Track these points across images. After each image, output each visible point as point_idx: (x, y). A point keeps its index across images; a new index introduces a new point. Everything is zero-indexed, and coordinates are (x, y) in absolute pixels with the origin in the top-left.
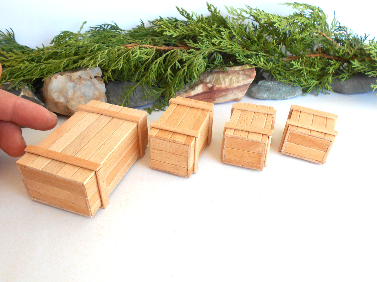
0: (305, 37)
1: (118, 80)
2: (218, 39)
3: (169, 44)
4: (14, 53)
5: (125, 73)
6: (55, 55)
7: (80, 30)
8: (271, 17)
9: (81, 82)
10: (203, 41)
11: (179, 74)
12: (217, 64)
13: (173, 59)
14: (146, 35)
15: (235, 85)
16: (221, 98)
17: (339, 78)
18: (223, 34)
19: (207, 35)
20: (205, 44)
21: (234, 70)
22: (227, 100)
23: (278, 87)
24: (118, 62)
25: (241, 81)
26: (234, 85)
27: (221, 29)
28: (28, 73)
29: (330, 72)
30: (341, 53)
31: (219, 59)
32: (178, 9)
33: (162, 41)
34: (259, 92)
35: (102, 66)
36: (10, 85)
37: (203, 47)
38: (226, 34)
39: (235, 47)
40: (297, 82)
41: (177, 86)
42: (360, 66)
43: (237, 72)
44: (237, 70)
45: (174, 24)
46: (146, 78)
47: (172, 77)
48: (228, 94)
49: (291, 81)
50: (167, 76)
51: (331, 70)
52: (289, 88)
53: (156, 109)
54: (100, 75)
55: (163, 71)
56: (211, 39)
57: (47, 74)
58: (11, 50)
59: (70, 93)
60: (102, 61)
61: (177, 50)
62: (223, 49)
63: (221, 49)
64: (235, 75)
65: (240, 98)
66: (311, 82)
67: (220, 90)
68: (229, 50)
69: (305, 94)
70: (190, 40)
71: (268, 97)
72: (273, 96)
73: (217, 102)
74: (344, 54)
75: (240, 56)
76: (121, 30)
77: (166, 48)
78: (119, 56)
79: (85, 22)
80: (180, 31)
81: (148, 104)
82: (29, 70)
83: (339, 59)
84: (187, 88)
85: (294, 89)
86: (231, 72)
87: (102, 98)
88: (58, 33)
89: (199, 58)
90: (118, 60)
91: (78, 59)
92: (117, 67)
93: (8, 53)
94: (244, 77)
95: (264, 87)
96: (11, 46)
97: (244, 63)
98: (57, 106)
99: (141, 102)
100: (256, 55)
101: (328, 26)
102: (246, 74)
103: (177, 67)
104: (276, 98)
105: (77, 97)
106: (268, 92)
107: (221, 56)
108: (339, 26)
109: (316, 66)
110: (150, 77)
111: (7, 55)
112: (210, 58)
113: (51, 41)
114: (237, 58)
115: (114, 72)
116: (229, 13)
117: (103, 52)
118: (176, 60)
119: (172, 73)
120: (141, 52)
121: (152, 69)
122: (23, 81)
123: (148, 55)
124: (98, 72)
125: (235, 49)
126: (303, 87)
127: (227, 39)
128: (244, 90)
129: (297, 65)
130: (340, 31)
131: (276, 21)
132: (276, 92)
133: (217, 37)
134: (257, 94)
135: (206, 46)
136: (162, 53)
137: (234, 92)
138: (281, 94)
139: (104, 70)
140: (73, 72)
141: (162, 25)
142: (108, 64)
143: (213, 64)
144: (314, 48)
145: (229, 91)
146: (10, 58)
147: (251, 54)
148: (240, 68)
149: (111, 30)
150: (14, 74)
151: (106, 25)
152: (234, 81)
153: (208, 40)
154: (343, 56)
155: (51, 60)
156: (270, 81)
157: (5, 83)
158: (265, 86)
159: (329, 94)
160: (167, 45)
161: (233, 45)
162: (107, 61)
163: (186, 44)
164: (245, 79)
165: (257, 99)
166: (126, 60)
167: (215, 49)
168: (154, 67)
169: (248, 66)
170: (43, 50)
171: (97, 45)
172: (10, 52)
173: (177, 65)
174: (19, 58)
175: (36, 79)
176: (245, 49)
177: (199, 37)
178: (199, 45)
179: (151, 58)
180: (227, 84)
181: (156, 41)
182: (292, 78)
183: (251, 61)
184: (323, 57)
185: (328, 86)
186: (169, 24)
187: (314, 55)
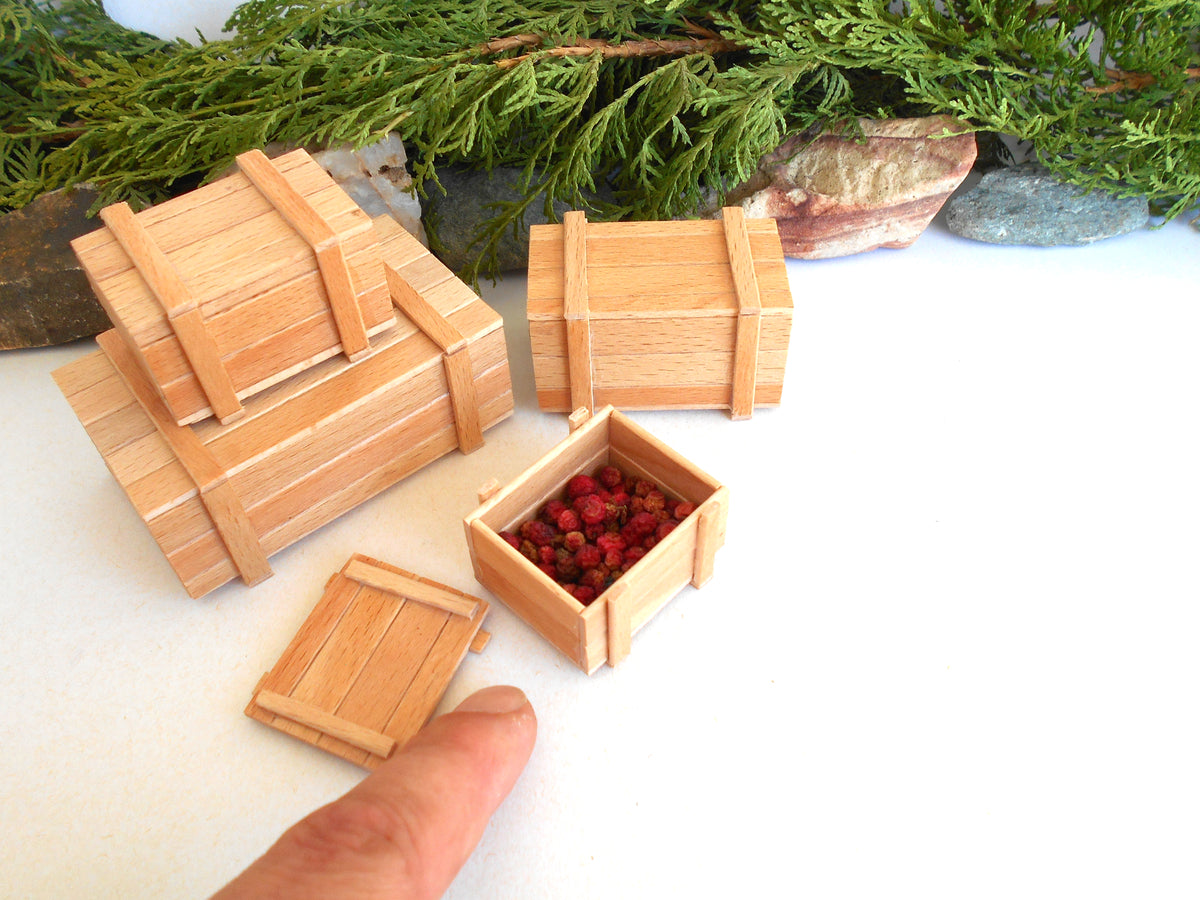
2: (839, 16)
3: (652, 25)
4: (104, 66)
5: (487, 154)
6: (235, 90)
10: (782, 22)
11: (680, 165)
12: (825, 111)
13: (663, 103)
15: (893, 199)
16: (835, 243)
20: (787, 35)
21: (893, 135)
22: (858, 249)
23: (1055, 197)
24: (460, 126)
25: (916, 185)
26: (887, 200)
28: (150, 157)
31: (838, 93)
33: (629, 22)
34: (979, 217)
35: (407, 135)
37: (779, 51)
39: (906, 47)
40: (1134, 182)
43: (904, 142)
44: (905, 136)
46: (561, 178)
47: (654, 172)
48: (861, 230)
49: (1107, 180)
50: (638, 169)
52: (1099, 204)
54: (402, 161)
55: (623, 153)
56: (816, 14)
57: (213, 158)
58: (89, 52)
60: (402, 118)
61: (682, 63)
62: (857, 55)
63: (848, 56)
64: (896, 157)
65: (905, 240)
66: (1186, 182)
67: (834, 215)
68: (876, 62)
69: (1158, 221)
70: (730, 13)
71: (1013, 235)
72: (1033, 232)
73: (819, 254)
75: (921, 80)
77: (642, 48)
78: (468, 97)
82: (155, 140)
84: (713, 198)
85: (1118, 207)
86: (881, 145)
89: (759, 106)
90: (461, 116)
92: (455, 145)
93: (84, 66)
94: (929, 165)
95: (999, 198)
96: (92, 33)
97: (933, 111)
100: (978, 73)
102: (941, 160)
104: (1043, 241)
106: (1014, 216)
107: (844, 82)
110: (575, 178)
111: (81, 73)
112: (803, 90)
113: (227, 24)
114: (907, 90)
118: (670, 112)
119: (657, 157)
120: (544, 79)
121: (583, 148)
122: (136, 185)
123: (573, 87)
124: (389, 148)
125: (900, 58)
127: (874, 16)
128: (927, 215)
129: (1137, 133)
132: (1045, 217)
133: (838, 7)
134: (969, 223)
135: (790, 44)
137: (886, 221)
138: (1062, 227)
139: (411, 150)
142: (426, 127)
143: (814, 112)
145: (867, 220)
146: (91, 85)
147: (965, 74)
148: (918, 128)
150: (106, 151)
152: (891, 180)
153: (800, 16)
156: (1026, 175)
157: (78, 186)
158: (1006, 193)
160: (645, 29)
161: (897, 39)
162: (421, 117)
163: (717, 29)
164: (934, 174)
165: (971, 240)
166: (486, 113)
167: (824, 58)
168: (590, 140)
169: (947, 132)
170: (200, 58)
171: (383, 58)
172: (89, 62)
173: (676, 132)
174: (123, 85)
175: (177, 179)
176: (942, 56)
177: (767, 7)
178: (764, 43)
179: (581, 107)
180: (863, 191)
181: (604, 24)
182: (1113, 171)
183: (960, 106)
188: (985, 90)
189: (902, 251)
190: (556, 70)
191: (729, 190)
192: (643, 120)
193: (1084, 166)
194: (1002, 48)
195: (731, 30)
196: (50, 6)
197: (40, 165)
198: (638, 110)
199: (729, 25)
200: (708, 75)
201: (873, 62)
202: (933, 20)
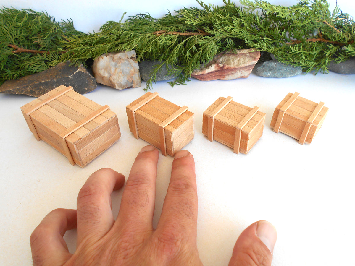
0: (306, 24)
1: (149, 59)
2: (230, 27)
3: (190, 30)
4: (73, 37)
5: (154, 54)
6: (102, 41)
7: (121, 19)
8: (275, 8)
9: (121, 61)
10: (218, 28)
11: (195, 56)
12: (228, 47)
13: (192, 44)
14: (172, 23)
15: (242, 65)
16: (230, 76)
17: (335, 60)
18: (234, 23)
19: (221, 23)
20: (219, 31)
21: (243, 52)
22: (236, 78)
23: (280, 67)
24: (149, 46)
25: (247, 62)
26: (241, 66)
27: (233, 18)
28: (83, 54)
29: (327, 55)
30: (337, 39)
31: (230, 43)
32: (198, 2)
33: (185, 28)
34: (263, 71)
35: (136, 50)
36: (70, 63)
37: (217, 34)
38: (237, 22)
39: (244, 33)
40: (297, 63)
41: (194, 66)
42: (353, 50)
44: (245, 53)
45: (196, 13)
47: (190, 58)
48: (236, 73)
49: (291, 62)
50: (186, 57)
51: (328, 53)
52: (290, 68)
53: (177, 83)
54: (135, 56)
55: (183, 54)
56: (225, 26)
57: (96, 55)
58: (71, 35)
59: (113, 70)
60: (136, 46)
61: (196, 36)
62: (234, 35)
63: (232, 35)
64: (243, 57)
65: (246, 76)
66: (310, 64)
67: (229, 69)
68: (238, 36)
69: (305, 73)
70: (207, 27)
71: (271, 75)
72: (276, 74)
73: (227, 79)
74: (341, 40)
75: (249, 41)
76: (153, 19)
77: (188, 34)
78: (150, 41)
79: (125, 13)
80: (199, 20)
81: (171, 79)
82: (84, 51)
83: (336, 44)
84: (203, 66)
85: (295, 69)
86: (240, 54)
87: (136, 73)
88: (105, 23)
89: (212, 43)
90: (148, 45)
91: (119, 43)
92: (147, 51)
93: (69, 38)
94: (250, 58)
95: (268, 67)
96: (71, 31)
97: (251, 47)
98: (103, 80)
99: (166, 77)
100: (262, 39)
101: (329, 14)
103: (194, 50)
104: (278, 77)
105: (118, 73)
106: (271, 71)
107: (232, 41)
108: (341, 13)
109: (314, 50)
110: (172, 59)
111: (68, 39)
112: (223, 43)
113: (100, 29)
114: (245, 43)
115: (145, 53)
116: (241, 3)
117: (137, 39)
118: (193, 45)
119: (190, 55)
120: (166, 38)
121: (174, 52)
122: (79, 60)
123: (172, 40)
124: (133, 53)
125: (243, 35)
126: (303, 68)
127: (237, 27)
128: (250, 70)
129: (295, 50)
130: (342, 17)
131: (279, 12)
132: (278, 71)
133: (229, 25)
134: (261, 73)
135: (220, 33)
136: (184, 38)
137: (241, 71)
138: (282, 73)
139: (138, 53)
140: (115, 54)
141: (184, 16)
142: (141, 48)
143: (225, 47)
144: (314, 34)
145: (237, 70)
146: (70, 42)
147: (258, 39)
148: (248, 51)
149: (145, 18)
150: (73, 54)
151: (141, 15)
152: (242, 62)
153: (222, 27)
155: (99, 45)
156: (274, 62)
157: (67, 61)
159: (327, 74)
161: (243, 31)
162: (140, 45)
163: (204, 30)
164: (251, 60)
165: (262, 77)
166: (154, 45)
167: (227, 35)
168: (176, 51)
169: (253, 51)
170: (94, 36)
171: (133, 33)
172: (70, 37)
174: (77, 42)
175: (88, 59)
176: (252, 35)
177: (214, 25)
178: (214, 32)
179: (174, 43)
180: (236, 64)
181: (179, 28)
182: (292, 60)
183: (257, 45)
184: (323, 42)
185: (325, 67)
186: (190, 15)
187: (315, 40)
188: (263, 43)
189: (246, 79)
191: (207, 64)
192: (187, 47)
193: (286, 60)
194: (266, 34)
195: (207, 30)
196: (63, 26)
197: (59, 57)
198: (186, 45)
199: (207, 29)
200: (202, 39)
202: (250, 27)
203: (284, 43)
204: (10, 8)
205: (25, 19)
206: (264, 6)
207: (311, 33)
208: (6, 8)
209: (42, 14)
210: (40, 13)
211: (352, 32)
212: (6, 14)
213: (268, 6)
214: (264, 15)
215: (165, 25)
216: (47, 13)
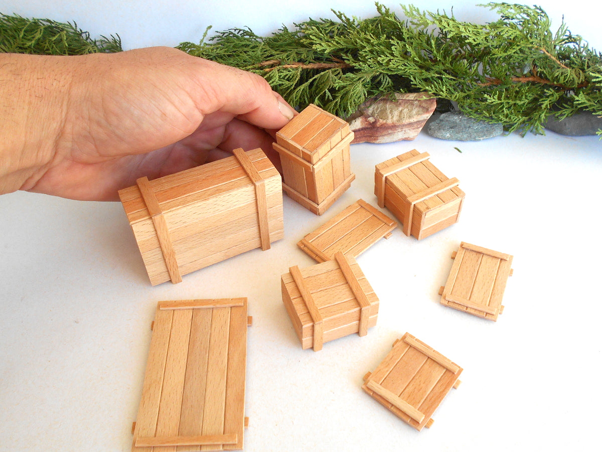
0: (512, 54)
2: (387, 56)
7: (204, 38)
8: (462, 29)
10: (366, 58)
11: (329, 107)
12: (382, 90)
13: (323, 85)
14: (289, 45)
15: (406, 121)
16: (386, 137)
17: (557, 115)
18: (394, 50)
19: (372, 50)
20: (368, 62)
21: (407, 99)
22: (394, 140)
23: (467, 123)
25: (415, 116)
26: (404, 122)
27: (392, 42)
29: (543, 106)
30: (562, 81)
31: (387, 83)
32: (334, 12)
33: (311, 56)
34: (439, 129)
37: (365, 68)
38: (398, 49)
39: (411, 67)
40: (495, 119)
42: (586, 101)
43: (411, 101)
44: (411, 99)
45: (329, 30)
48: (395, 133)
49: (486, 117)
51: (546, 103)
52: (484, 126)
55: (307, 102)
56: (378, 55)
61: (330, 71)
62: (393, 70)
63: (390, 70)
64: (408, 106)
65: (412, 137)
66: (515, 118)
67: (385, 127)
69: (507, 133)
71: (452, 136)
72: (459, 135)
73: (380, 142)
74: (567, 82)
75: (417, 79)
76: (257, 37)
77: (317, 66)
79: (210, 27)
80: (335, 43)
83: (558, 88)
85: (491, 127)
86: (402, 102)
89: (356, 86)
94: (419, 109)
95: (447, 123)
97: (421, 90)
100: (438, 77)
101: (551, 37)
102: (424, 108)
103: (327, 97)
104: (463, 139)
106: (453, 129)
107: (389, 79)
108: (568, 35)
109: (524, 97)
112: (374, 81)
114: (411, 83)
116: (406, 15)
118: (325, 88)
119: (320, 104)
120: (281, 76)
121: (292, 100)
123: (291, 79)
125: (408, 71)
126: (506, 124)
127: (399, 56)
128: (419, 128)
129: (492, 99)
130: (570, 42)
131: (470, 35)
132: (464, 130)
133: (386, 53)
134: (436, 132)
135: (369, 66)
136: (311, 74)
137: (404, 130)
138: (470, 134)
141: (311, 36)
143: (378, 90)
144: (524, 71)
145: (397, 129)
147: (432, 77)
148: (415, 96)
149: (243, 36)
151: (237, 30)
152: (405, 115)
153: (373, 56)
154: (565, 84)
156: (457, 114)
158: (449, 121)
159: (542, 135)
160: (318, 59)
161: (407, 65)
163: (343, 60)
164: (420, 113)
165: (437, 138)
167: (381, 71)
169: (425, 98)
173: (327, 95)
176: (423, 71)
177: (361, 53)
178: (360, 65)
179: (294, 85)
180: (395, 118)
181: (302, 57)
182: (486, 113)
183: (430, 89)
184: (538, 83)
185: (539, 125)
186: (321, 34)
187: (525, 79)
188: (440, 84)
189: (411, 142)
190: (285, 73)
191: (347, 117)
192: (315, 91)
193: (476, 112)
194: (446, 69)
195: (348, 60)
196: (102, 46)
198: (314, 87)
199: (348, 58)
200: (339, 76)
201: (399, 72)
202: (420, 57)
203: (474, 83)
204: (11, 14)
205: (38, 35)
206: (445, 24)
207: (518, 68)
208: (4, 16)
209: (66, 26)
210: (65, 24)
211: (586, 68)
212: (5, 25)
213: (450, 25)
214: (443, 34)
215: (277, 48)
216: (76, 24)
